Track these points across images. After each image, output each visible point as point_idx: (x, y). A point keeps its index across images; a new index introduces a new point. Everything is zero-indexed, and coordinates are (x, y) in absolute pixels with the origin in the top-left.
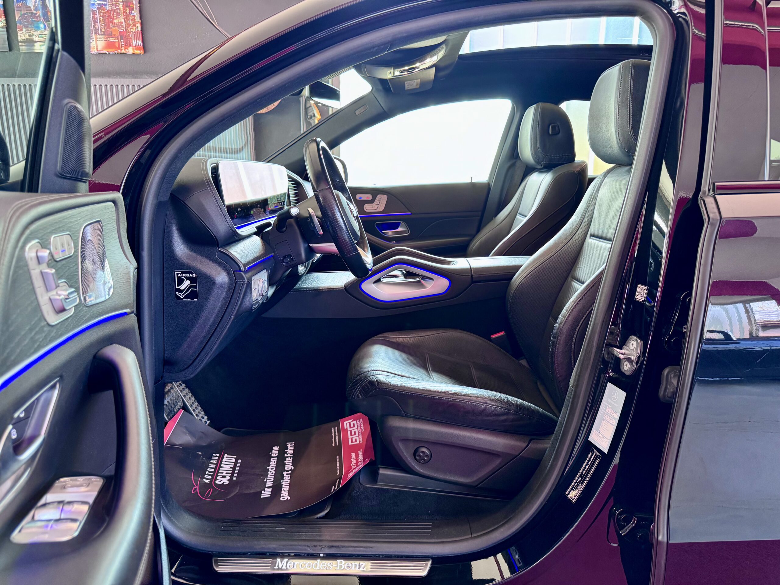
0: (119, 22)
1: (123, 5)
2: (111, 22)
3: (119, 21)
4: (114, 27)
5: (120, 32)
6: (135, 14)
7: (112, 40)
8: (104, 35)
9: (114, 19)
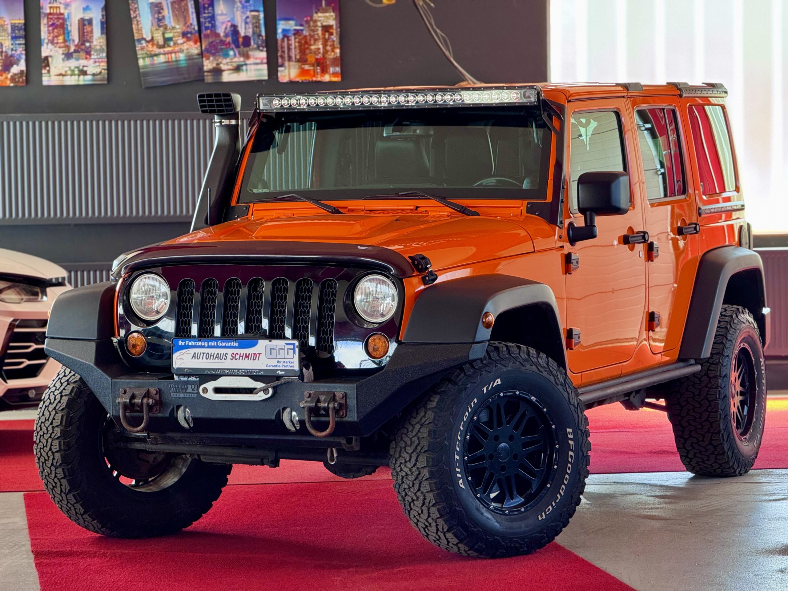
0: (315, 49)
1: (322, 30)
2: (308, 48)
3: (317, 47)
4: (311, 53)
5: (317, 59)
6: (335, 39)
7: (307, 67)
8: (298, 61)
9: (311, 45)
